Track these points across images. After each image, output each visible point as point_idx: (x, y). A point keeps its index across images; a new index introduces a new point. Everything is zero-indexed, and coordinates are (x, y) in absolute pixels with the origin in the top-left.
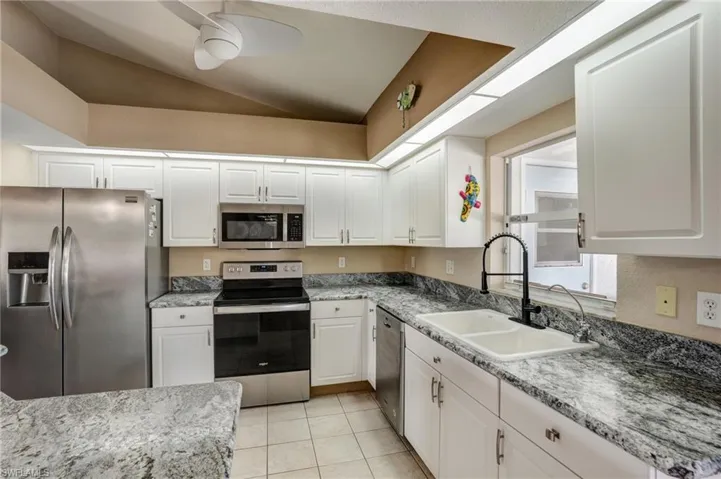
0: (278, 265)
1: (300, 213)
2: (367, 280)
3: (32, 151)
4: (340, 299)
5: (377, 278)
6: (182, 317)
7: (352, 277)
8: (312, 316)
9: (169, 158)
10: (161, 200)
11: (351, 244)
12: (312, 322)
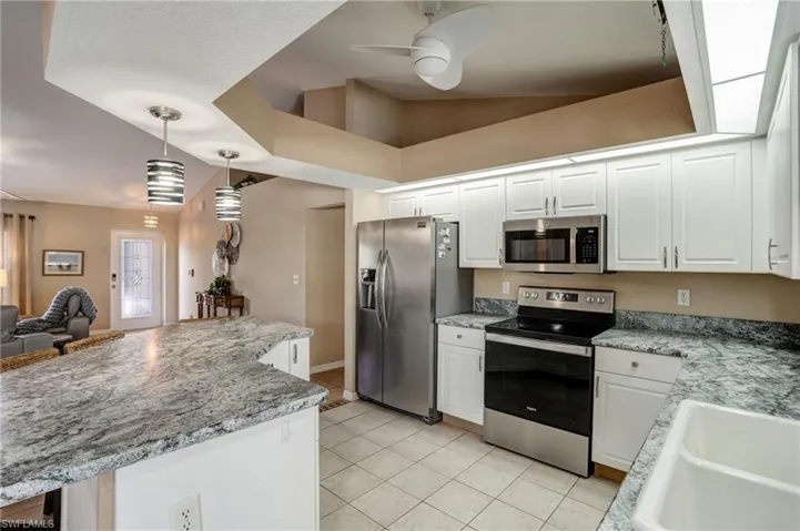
0: (580, 293)
1: (595, 226)
2: (735, 331)
3: (383, 195)
4: (638, 350)
5: (758, 330)
6: (459, 337)
7: (703, 323)
8: (597, 366)
9: (462, 182)
10: (458, 223)
11: (681, 269)
12: (596, 374)
